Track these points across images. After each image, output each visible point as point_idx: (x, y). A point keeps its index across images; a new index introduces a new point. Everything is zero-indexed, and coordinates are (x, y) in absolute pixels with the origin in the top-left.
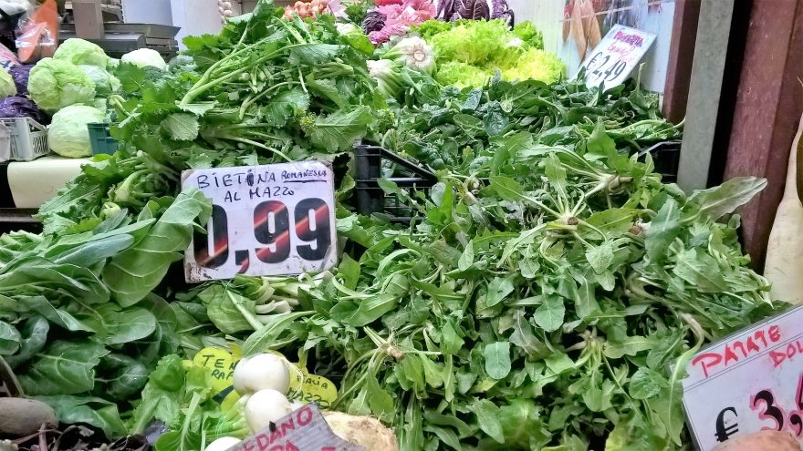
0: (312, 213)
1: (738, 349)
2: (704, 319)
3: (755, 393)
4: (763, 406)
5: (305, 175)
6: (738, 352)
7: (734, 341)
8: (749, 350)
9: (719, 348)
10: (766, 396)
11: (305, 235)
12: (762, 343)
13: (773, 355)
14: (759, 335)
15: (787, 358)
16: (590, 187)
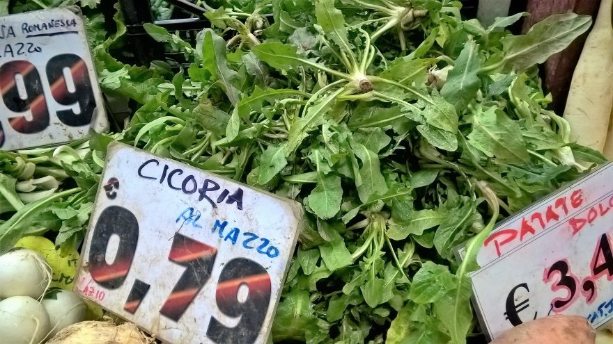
0: (67, 72)
1: (537, 220)
2: (500, 187)
3: (550, 264)
4: (557, 276)
5: (51, 26)
6: (535, 224)
7: (533, 213)
8: (548, 221)
9: (515, 223)
10: (561, 266)
11: (64, 98)
12: (563, 211)
13: (573, 222)
14: (560, 202)
15: (587, 225)
16: (380, 24)
